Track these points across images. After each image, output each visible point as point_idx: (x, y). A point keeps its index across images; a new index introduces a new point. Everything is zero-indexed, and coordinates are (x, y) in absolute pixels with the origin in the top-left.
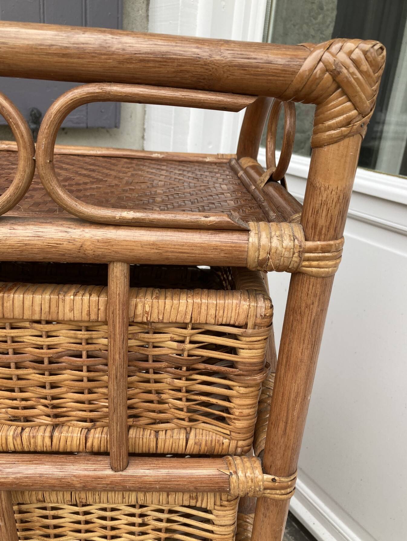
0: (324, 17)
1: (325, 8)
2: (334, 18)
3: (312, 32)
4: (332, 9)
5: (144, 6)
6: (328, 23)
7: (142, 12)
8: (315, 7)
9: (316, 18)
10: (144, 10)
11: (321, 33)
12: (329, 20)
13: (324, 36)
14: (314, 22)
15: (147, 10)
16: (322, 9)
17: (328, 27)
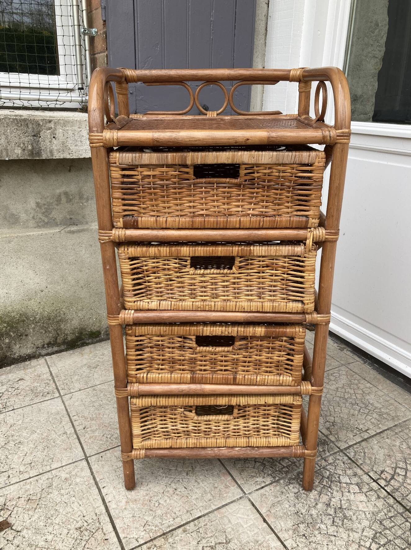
0: (379, 31)
1: (380, 25)
2: (387, 31)
3: (371, 42)
4: (385, 25)
5: (264, 37)
6: (382, 34)
7: (262, 41)
8: (373, 25)
9: (373, 33)
10: (263, 39)
11: (378, 42)
12: (383, 32)
13: (380, 44)
14: (373, 35)
15: (265, 39)
16: (378, 25)
17: (382, 38)
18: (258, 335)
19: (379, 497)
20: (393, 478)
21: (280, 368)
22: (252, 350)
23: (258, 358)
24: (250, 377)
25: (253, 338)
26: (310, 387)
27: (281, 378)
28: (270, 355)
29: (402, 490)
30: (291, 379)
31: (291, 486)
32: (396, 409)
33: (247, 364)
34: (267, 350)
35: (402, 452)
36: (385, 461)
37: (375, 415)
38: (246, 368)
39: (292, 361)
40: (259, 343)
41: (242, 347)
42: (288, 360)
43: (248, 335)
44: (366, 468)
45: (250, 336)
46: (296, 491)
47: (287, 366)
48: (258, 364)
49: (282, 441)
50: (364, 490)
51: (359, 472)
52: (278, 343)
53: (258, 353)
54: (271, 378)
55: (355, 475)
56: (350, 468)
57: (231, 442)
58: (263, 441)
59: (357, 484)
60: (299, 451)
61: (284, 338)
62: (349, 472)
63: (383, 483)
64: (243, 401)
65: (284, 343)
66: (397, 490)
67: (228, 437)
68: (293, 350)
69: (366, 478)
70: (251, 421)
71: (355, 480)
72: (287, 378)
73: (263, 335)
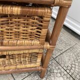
18: (15, 13)
19: (67, 78)
20: (71, 69)
21: (32, 36)
22: (12, 25)
23: (17, 30)
24: (12, 41)
25: (12, 16)
26: (48, 46)
27: (33, 42)
28: (25, 29)
29: (75, 73)
30: (39, 42)
31: (36, 76)
32: (70, 42)
33: (9, 34)
34: (23, 25)
35: (73, 58)
36: (68, 61)
37: (64, 44)
38: (9, 37)
39: (40, 32)
40: (17, 20)
41: (4, 22)
42: (38, 32)
43: (7, 13)
44: (62, 65)
45: (9, 15)
46: (37, 78)
47: (36, 36)
48: (17, 34)
49: (32, 65)
50: (62, 75)
51: (60, 67)
52: (31, 20)
53: (17, 27)
54: (26, 42)
55: (59, 69)
56: (57, 66)
57: (7, 68)
58: (23, 66)
59: (60, 73)
60: (40, 68)
61: (36, 17)
62: (57, 68)
63: (68, 71)
64: (11, 53)
65: (35, 21)
66: (73, 74)
67: (6, 66)
68: (41, 26)
69: (62, 69)
70: (17, 59)
71: (59, 71)
72: (36, 42)
73: (19, 13)
